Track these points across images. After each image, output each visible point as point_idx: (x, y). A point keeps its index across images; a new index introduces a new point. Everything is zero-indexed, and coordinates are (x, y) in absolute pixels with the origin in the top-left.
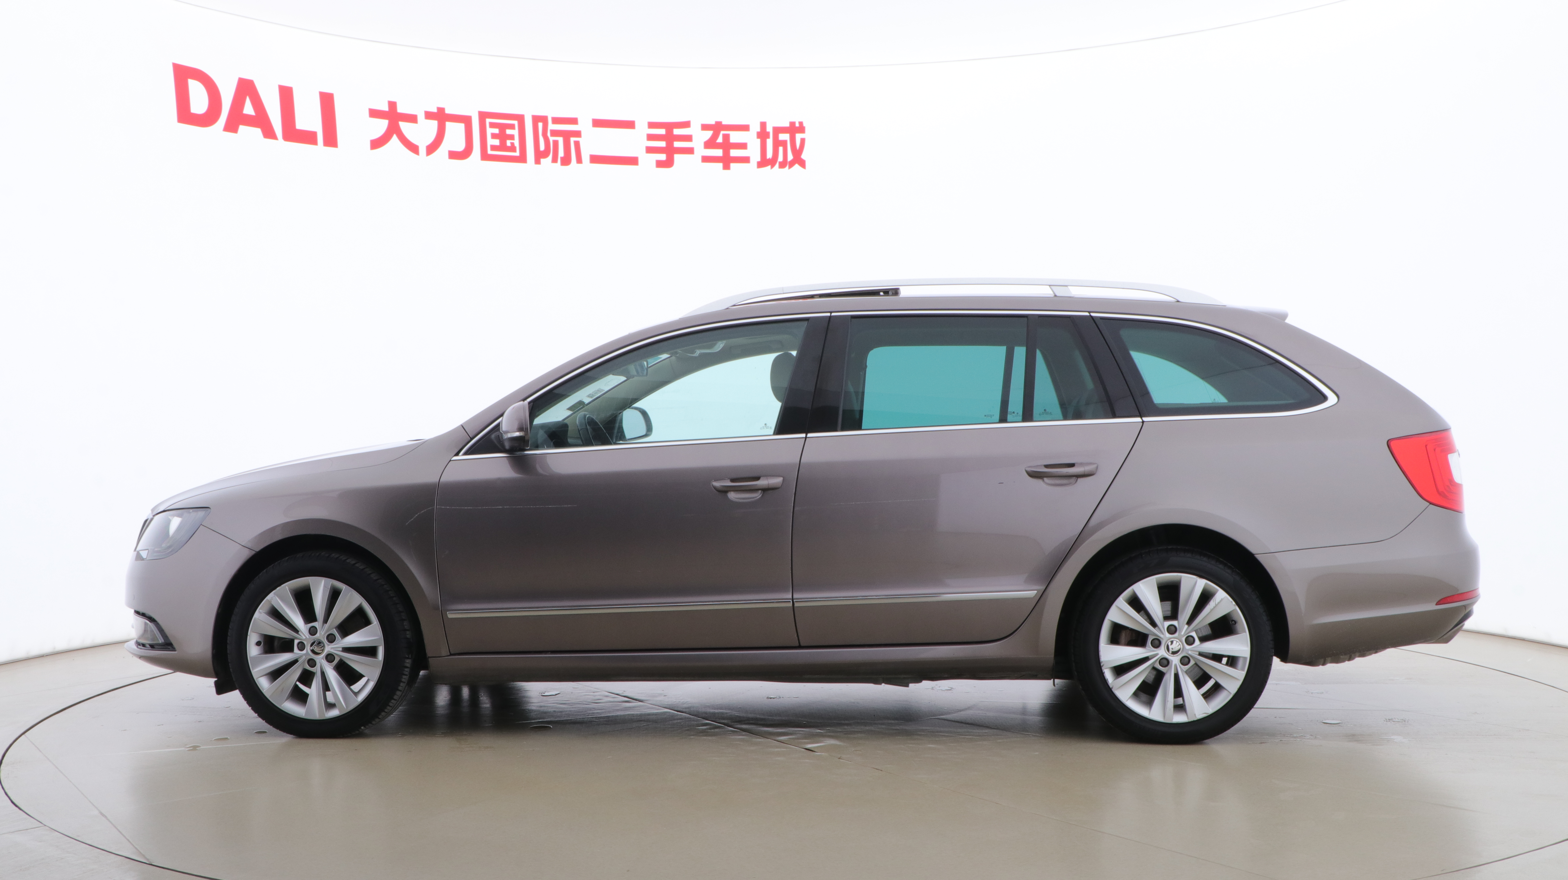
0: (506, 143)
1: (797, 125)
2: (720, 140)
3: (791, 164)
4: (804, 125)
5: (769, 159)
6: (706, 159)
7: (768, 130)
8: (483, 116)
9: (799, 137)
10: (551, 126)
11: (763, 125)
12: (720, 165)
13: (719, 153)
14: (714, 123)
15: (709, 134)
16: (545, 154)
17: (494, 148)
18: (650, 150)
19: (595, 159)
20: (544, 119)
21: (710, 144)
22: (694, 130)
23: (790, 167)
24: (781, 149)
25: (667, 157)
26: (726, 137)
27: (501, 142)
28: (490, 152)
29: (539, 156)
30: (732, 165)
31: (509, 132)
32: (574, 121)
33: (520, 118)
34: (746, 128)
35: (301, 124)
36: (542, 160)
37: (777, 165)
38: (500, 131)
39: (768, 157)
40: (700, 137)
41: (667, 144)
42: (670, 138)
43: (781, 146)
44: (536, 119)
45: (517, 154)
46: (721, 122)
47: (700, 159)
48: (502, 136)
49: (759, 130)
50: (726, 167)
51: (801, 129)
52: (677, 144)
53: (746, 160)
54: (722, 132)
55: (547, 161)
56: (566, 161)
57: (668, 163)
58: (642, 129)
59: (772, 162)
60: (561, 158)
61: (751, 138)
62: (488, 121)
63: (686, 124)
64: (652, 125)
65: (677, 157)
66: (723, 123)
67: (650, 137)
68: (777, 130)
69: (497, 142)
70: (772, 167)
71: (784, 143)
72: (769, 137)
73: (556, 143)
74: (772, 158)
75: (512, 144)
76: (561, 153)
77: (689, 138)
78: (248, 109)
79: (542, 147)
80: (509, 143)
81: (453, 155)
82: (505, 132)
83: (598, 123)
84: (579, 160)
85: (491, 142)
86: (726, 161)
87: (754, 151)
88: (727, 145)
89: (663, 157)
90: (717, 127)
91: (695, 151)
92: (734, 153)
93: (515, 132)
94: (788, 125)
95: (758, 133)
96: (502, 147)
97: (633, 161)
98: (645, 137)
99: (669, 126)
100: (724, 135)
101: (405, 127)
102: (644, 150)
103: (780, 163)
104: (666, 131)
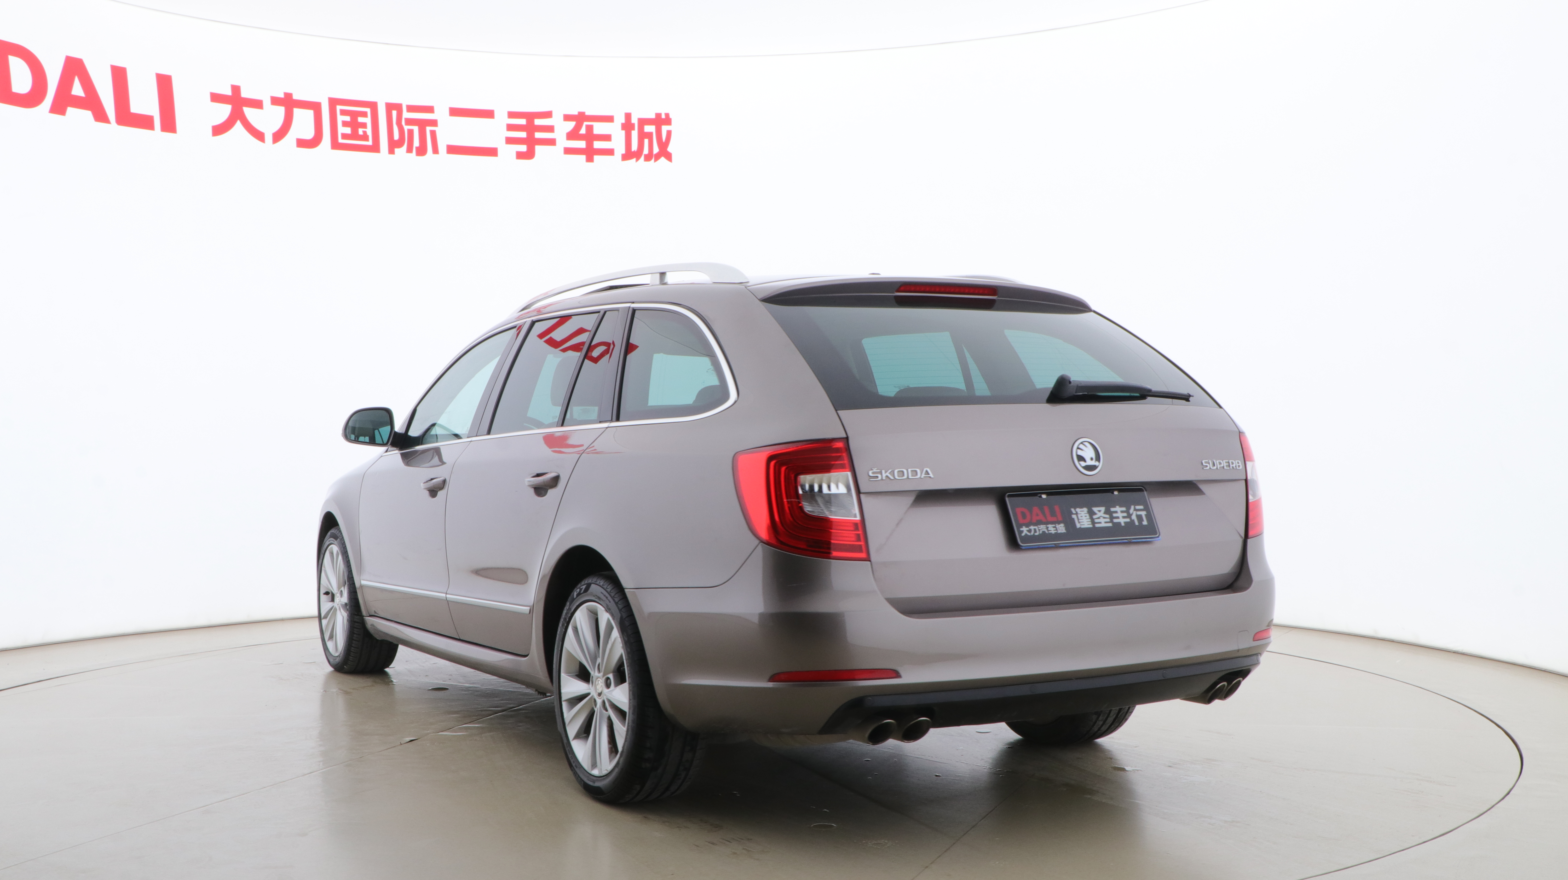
0: (357, 131)
1: (663, 116)
2: (583, 131)
3: (657, 157)
4: (671, 117)
5: (634, 151)
6: (568, 151)
7: (633, 121)
8: (334, 102)
9: (665, 129)
10: (406, 115)
11: (628, 116)
12: (584, 157)
13: (582, 144)
14: (577, 113)
15: (571, 125)
16: (399, 144)
17: (345, 136)
18: (509, 141)
19: (453, 150)
20: (398, 107)
21: (572, 135)
22: (556, 121)
23: (656, 160)
24: (646, 141)
25: (528, 148)
26: (590, 129)
27: (352, 130)
28: (341, 141)
29: (393, 146)
30: (596, 157)
31: (361, 120)
32: (430, 109)
33: (373, 106)
34: (609, 119)
35: (136, 107)
36: (396, 150)
37: (643, 158)
38: (351, 118)
39: (633, 150)
40: (563, 128)
41: (527, 135)
42: (530, 128)
43: (646, 138)
44: (390, 107)
45: (370, 143)
47: (562, 151)
48: (354, 124)
49: (624, 122)
50: (590, 159)
51: (668, 121)
52: (538, 135)
53: (610, 152)
54: (585, 123)
55: (401, 151)
56: (422, 151)
57: (529, 155)
58: (502, 120)
59: (637, 155)
60: (417, 148)
61: (615, 130)
62: (339, 108)
63: (548, 115)
64: (512, 115)
65: (538, 149)
66: (586, 114)
67: (510, 127)
68: (643, 122)
69: (348, 130)
70: (637, 160)
71: (649, 135)
72: (634, 129)
73: (411, 132)
74: (637, 151)
75: (365, 132)
76: (416, 143)
77: (550, 129)
78: (77, 89)
79: (396, 136)
80: (361, 131)
81: (302, 143)
82: (357, 120)
83: (455, 112)
84: (436, 151)
85: (342, 130)
86: (590, 153)
87: (618, 143)
88: (590, 137)
89: (523, 148)
90: (580, 118)
91: (558, 142)
92: (597, 145)
93: (368, 120)
94: (653, 116)
95: (623, 124)
96: (354, 135)
97: (492, 152)
98: (505, 127)
99: (530, 116)
100: (587, 126)
101: (249, 112)
102: (504, 141)
103: (645, 155)
104: (527, 122)
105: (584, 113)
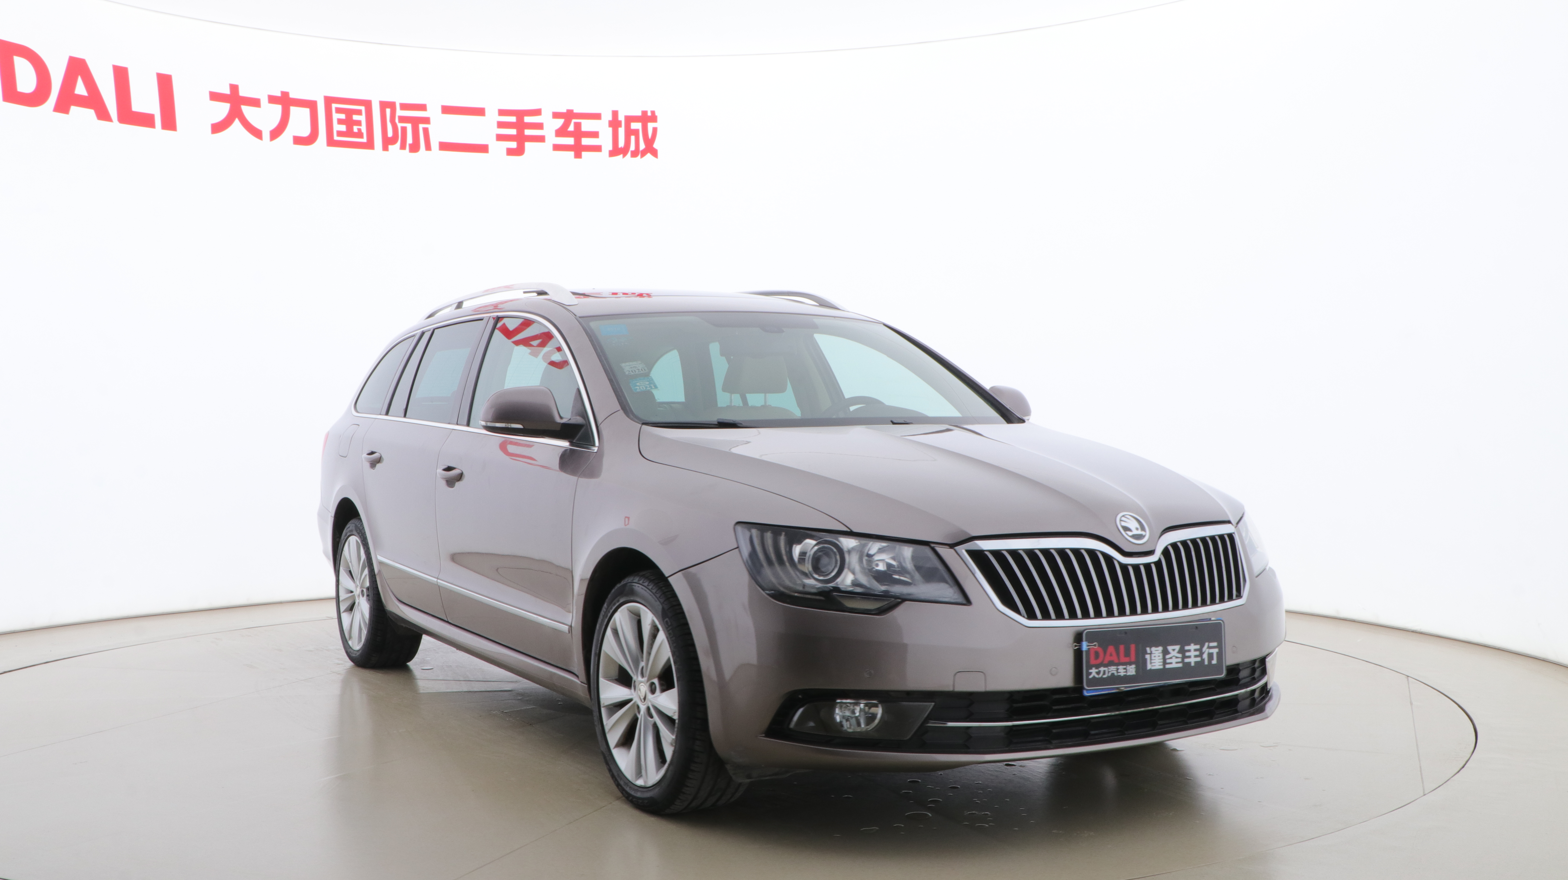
0: (352, 129)
1: (649, 114)
2: (571, 128)
3: (644, 154)
4: (656, 114)
5: (621, 147)
6: (557, 147)
7: (620, 119)
8: (329, 101)
9: (651, 126)
10: (400, 113)
11: (615, 114)
12: (572, 153)
13: (570, 141)
14: (565, 111)
15: (560, 122)
16: (393, 141)
17: (340, 133)
18: (500, 138)
19: (444, 146)
20: (392, 105)
21: (561, 132)
22: (545, 118)
23: (642, 156)
24: (633, 138)
25: (518, 145)
26: (577, 126)
27: (347, 128)
28: (336, 138)
29: (387, 142)
30: (584, 154)
31: (356, 117)
32: (423, 107)
33: (367, 104)
34: (597, 116)
35: (137, 106)
36: (390, 147)
37: (629, 154)
38: (346, 117)
40: (552, 125)
41: (517, 132)
42: (520, 125)
43: (633, 135)
44: (384, 105)
45: (364, 140)
47: (551, 147)
48: (349, 122)
49: (611, 119)
50: (578, 156)
51: (653, 118)
52: (528, 132)
53: (598, 149)
54: (574, 121)
55: (395, 148)
56: (415, 148)
57: (518, 151)
58: (492, 117)
59: (624, 151)
60: (410, 145)
61: (602, 127)
62: (334, 106)
63: (537, 112)
64: (502, 112)
65: (528, 145)
66: (575, 111)
67: (501, 125)
68: (629, 119)
69: (343, 128)
70: (624, 156)
71: (636, 132)
72: (621, 126)
73: (404, 130)
74: (624, 147)
75: (359, 130)
76: (410, 140)
77: (540, 126)
78: (80, 89)
79: (390, 134)
80: (355, 129)
81: (298, 140)
82: (352, 117)
83: (447, 110)
84: (428, 147)
85: (337, 127)
86: (578, 150)
87: (605, 140)
88: (578, 134)
89: (513, 145)
90: (569, 116)
91: (547, 139)
92: (585, 141)
93: (362, 118)
94: (640, 114)
95: (610, 122)
96: (349, 133)
97: (483, 149)
98: (496, 125)
99: (520, 114)
100: (575, 123)
101: (247, 111)
102: (495, 137)
103: (632, 152)
104: (517, 119)
105: (572, 111)
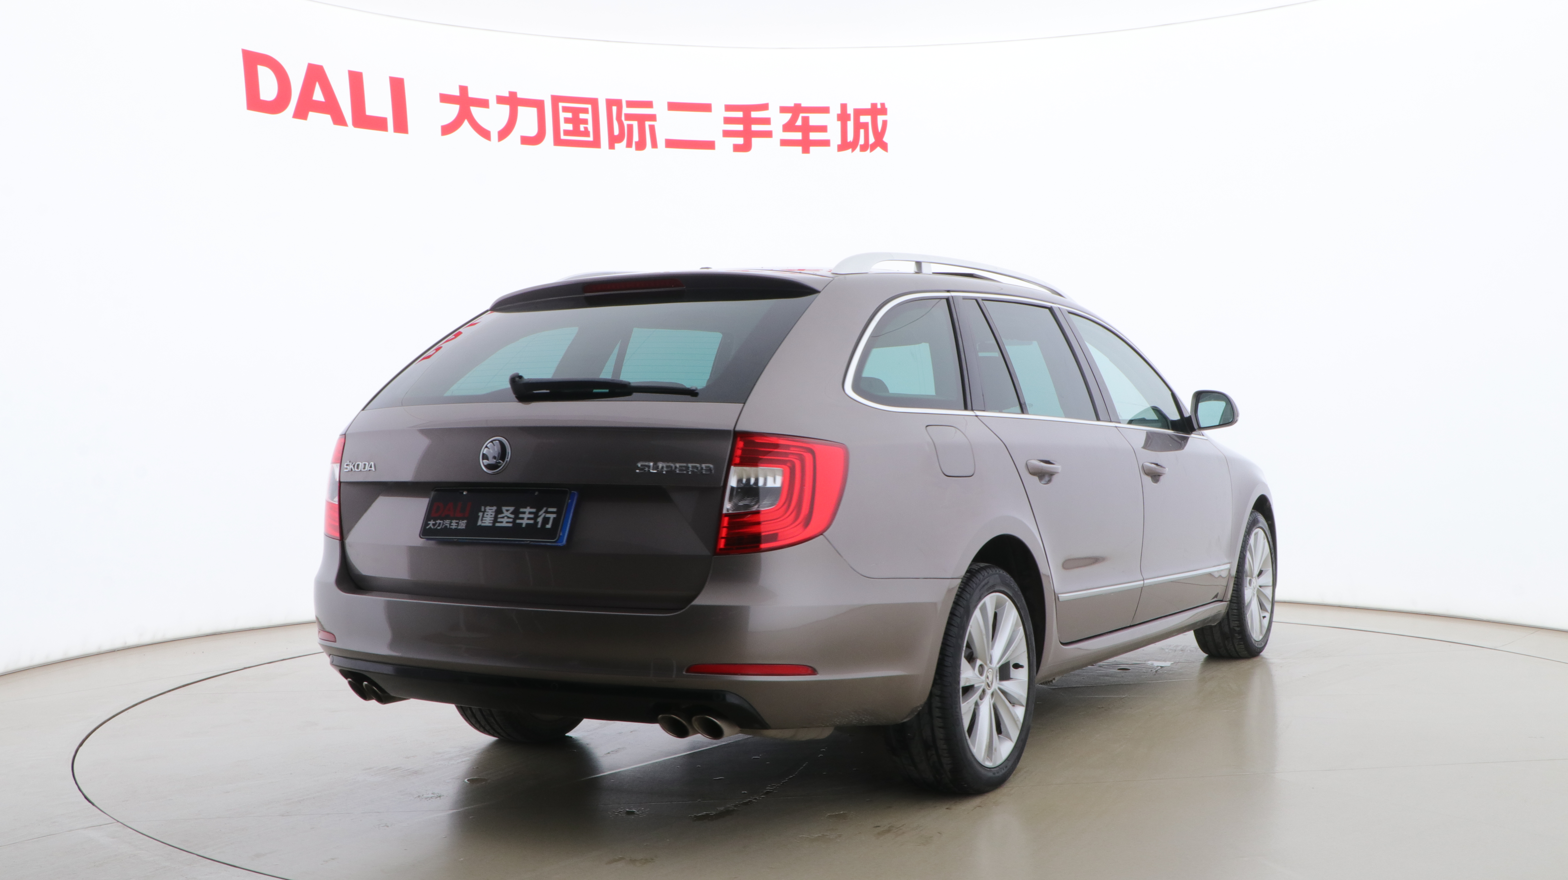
0: (579, 128)
1: (879, 106)
2: (799, 123)
3: (873, 147)
4: (886, 107)
5: (850, 142)
6: (784, 143)
7: (849, 112)
8: (556, 100)
9: (880, 119)
10: (626, 110)
11: (844, 107)
12: (800, 149)
13: (798, 136)
14: (793, 105)
15: (787, 117)
16: (619, 139)
17: (567, 133)
18: (727, 134)
19: (671, 144)
20: (618, 103)
21: (788, 127)
22: (772, 113)
23: (871, 151)
24: (862, 131)
25: (745, 141)
26: (806, 120)
27: (574, 127)
28: (563, 137)
29: (614, 140)
30: (812, 149)
31: (582, 116)
32: (649, 104)
33: (594, 102)
34: (825, 110)
35: (371, 110)
36: (616, 145)
37: (858, 148)
38: (573, 115)
39: (849, 141)
40: (779, 120)
41: (744, 127)
42: (747, 121)
43: (862, 128)
44: (610, 103)
45: (591, 138)
46: (800, 104)
47: (779, 143)
48: (576, 121)
49: (839, 112)
50: (806, 151)
51: (883, 110)
52: (755, 128)
53: (826, 143)
54: (802, 115)
55: (621, 146)
56: (641, 146)
57: (745, 147)
58: (719, 113)
59: (853, 146)
60: (636, 142)
61: (831, 121)
62: (561, 105)
63: (764, 107)
64: (729, 108)
65: (755, 141)
66: (802, 105)
67: (727, 121)
68: (859, 112)
69: (570, 127)
70: (853, 151)
71: (865, 126)
72: (849, 120)
73: (630, 127)
74: (853, 141)
75: (586, 128)
76: (636, 138)
77: (767, 121)
78: (318, 95)
79: (616, 132)
80: (582, 127)
81: (526, 140)
82: (579, 116)
83: (674, 106)
84: (654, 145)
85: (565, 126)
86: (806, 145)
87: (834, 134)
88: (806, 128)
89: (740, 141)
90: (796, 110)
91: (774, 134)
92: (814, 136)
93: (589, 116)
94: (869, 107)
95: (838, 115)
96: (576, 132)
97: (709, 145)
98: (722, 121)
99: (747, 109)
100: (803, 118)
101: (476, 112)
102: (721, 134)
103: (861, 146)
104: (744, 115)
105: (800, 105)
